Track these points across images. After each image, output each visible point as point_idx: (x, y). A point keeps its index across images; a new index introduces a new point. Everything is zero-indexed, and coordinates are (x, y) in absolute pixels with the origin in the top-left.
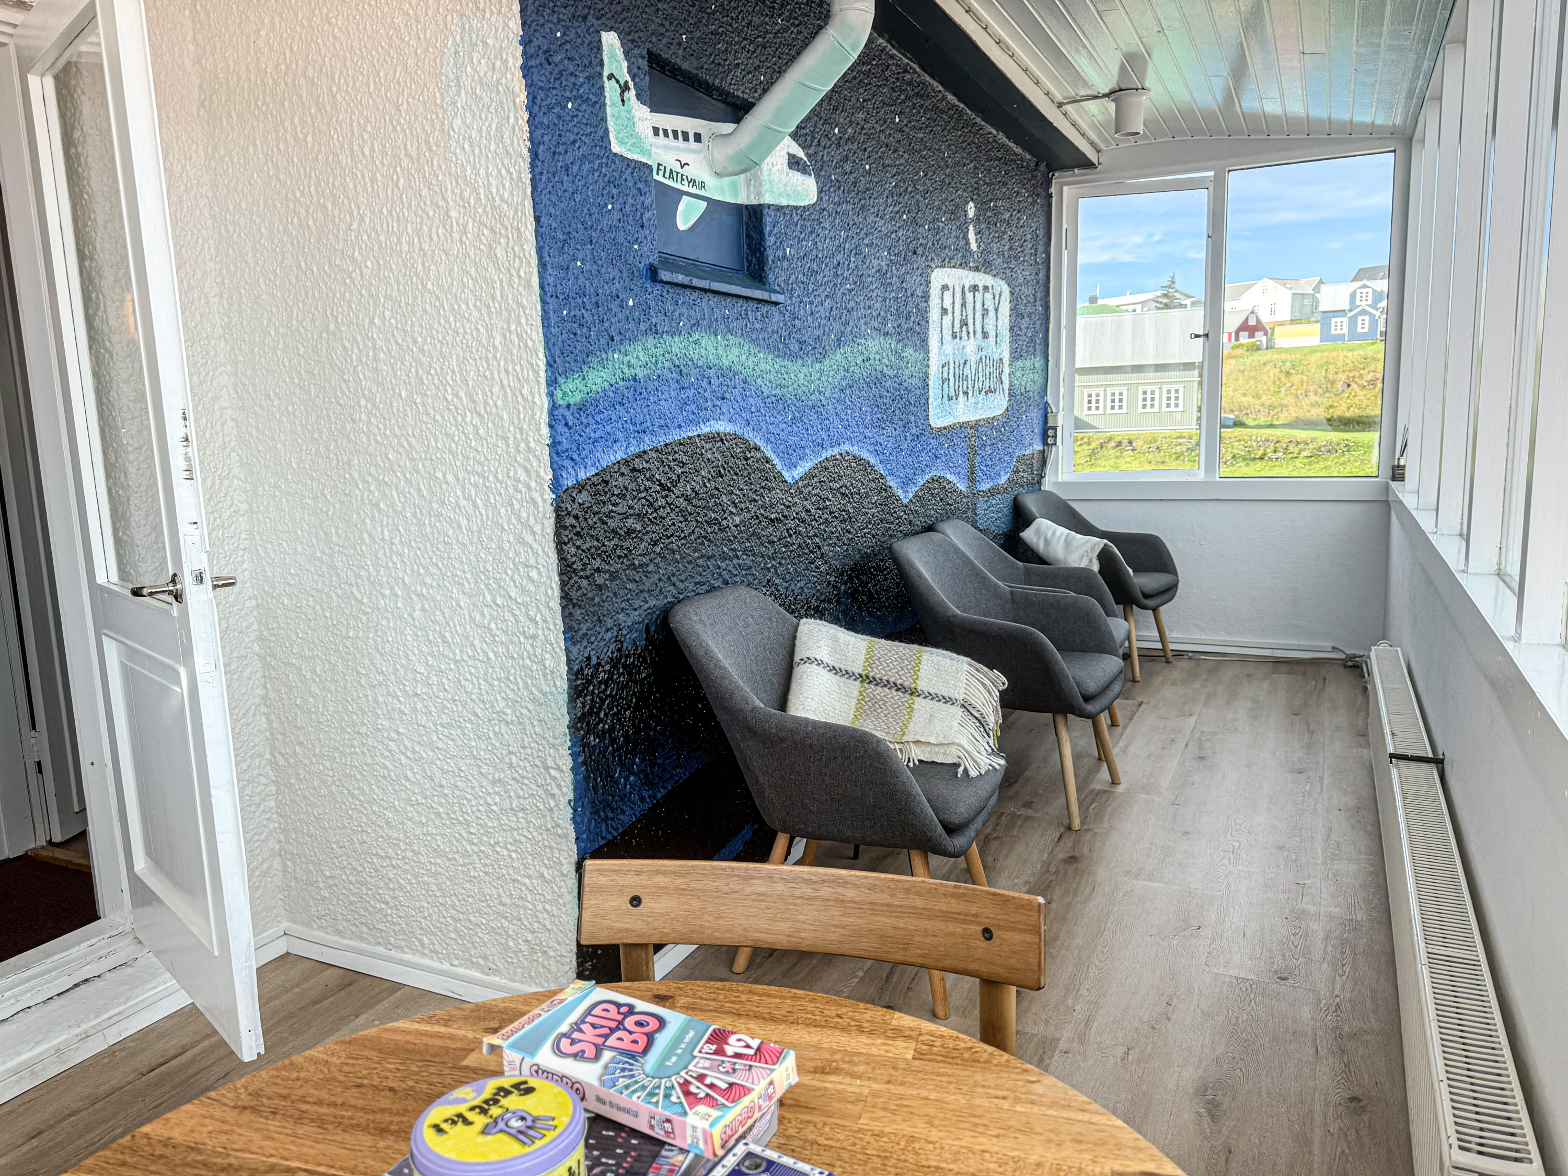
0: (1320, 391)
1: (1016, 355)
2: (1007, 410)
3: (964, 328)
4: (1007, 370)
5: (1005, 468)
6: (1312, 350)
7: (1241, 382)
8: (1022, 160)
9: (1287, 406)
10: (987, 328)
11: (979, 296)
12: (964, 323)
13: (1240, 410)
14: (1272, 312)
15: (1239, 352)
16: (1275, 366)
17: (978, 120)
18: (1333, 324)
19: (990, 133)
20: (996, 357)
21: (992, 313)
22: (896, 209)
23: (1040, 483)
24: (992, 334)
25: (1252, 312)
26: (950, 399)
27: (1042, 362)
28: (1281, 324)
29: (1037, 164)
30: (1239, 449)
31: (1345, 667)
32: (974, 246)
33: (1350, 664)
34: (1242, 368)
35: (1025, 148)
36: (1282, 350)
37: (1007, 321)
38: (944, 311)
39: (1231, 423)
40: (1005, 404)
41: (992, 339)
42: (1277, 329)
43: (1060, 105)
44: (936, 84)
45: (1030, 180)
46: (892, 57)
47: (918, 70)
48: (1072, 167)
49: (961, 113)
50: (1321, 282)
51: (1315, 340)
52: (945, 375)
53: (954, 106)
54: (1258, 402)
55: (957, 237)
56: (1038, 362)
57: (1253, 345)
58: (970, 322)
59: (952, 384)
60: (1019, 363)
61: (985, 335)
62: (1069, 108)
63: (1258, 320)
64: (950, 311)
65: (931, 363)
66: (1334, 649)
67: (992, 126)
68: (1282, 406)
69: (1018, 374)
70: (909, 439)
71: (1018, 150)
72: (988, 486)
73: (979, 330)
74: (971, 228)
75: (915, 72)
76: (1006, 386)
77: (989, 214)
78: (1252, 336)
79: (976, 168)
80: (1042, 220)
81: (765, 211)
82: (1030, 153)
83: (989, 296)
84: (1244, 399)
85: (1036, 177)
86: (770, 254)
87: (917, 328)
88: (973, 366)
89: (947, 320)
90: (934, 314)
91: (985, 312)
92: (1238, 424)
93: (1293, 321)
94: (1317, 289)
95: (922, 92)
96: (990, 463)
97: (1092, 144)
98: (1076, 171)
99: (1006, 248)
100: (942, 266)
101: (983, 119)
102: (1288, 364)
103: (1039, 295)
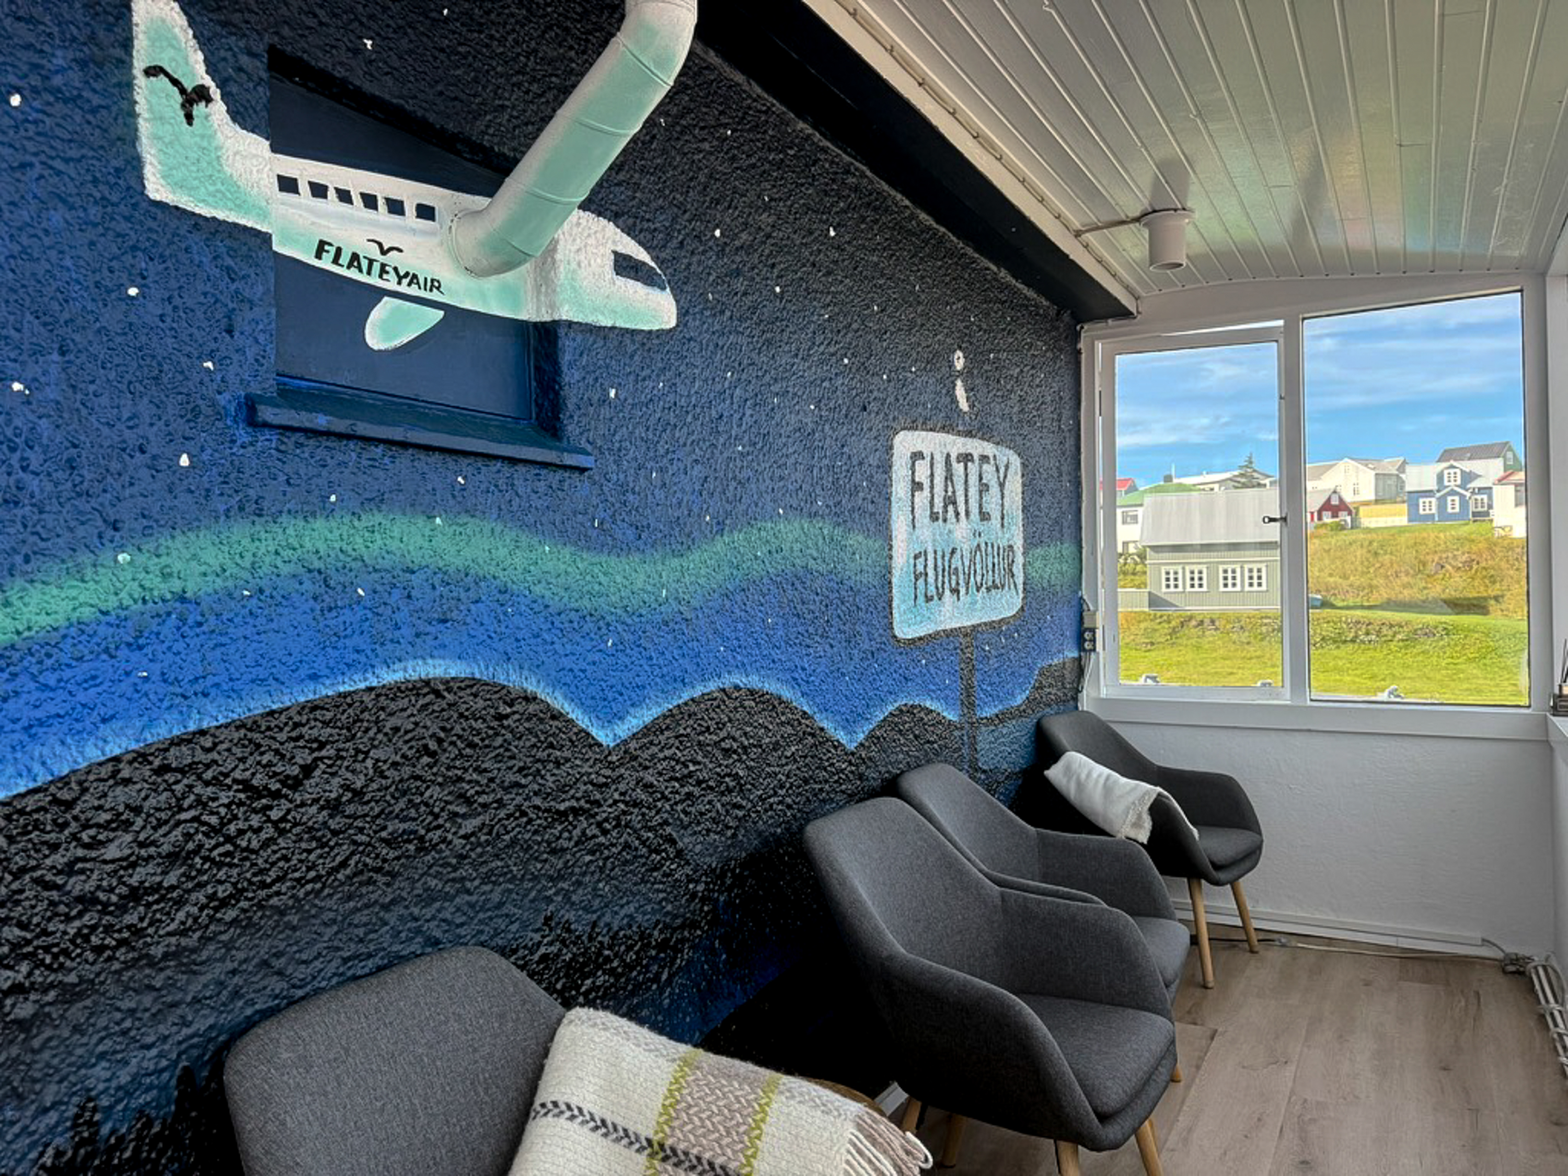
0: (1412, 572)
1: (1031, 542)
2: (1022, 609)
3: (951, 508)
4: (1020, 559)
5: (1020, 685)
6: (1401, 530)
7: (1327, 562)
8: (1036, 306)
9: (1377, 587)
10: (987, 508)
11: (973, 468)
12: (950, 501)
13: (1327, 591)
14: (1355, 492)
15: (1323, 531)
16: (1362, 546)
17: (970, 251)
18: (1421, 505)
19: (988, 269)
20: (1003, 543)
21: (995, 489)
22: (832, 349)
23: (1075, 699)
24: (996, 515)
25: (1335, 492)
26: (928, 599)
27: (1073, 549)
28: (1366, 504)
29: (1058, 314)
30: (1327, 630)
31: (1505, 972)
32: (964, 405)
33: (1511, 968)
34: (1327, 547)
35: (1039, 292)
36: (1369, 530)
37: (1018, 499)
38: (917, 486)
39: (1318, 604)
40: (1018, 602)
41: (995, 521)
42: (1362, 509)
43: (1078, 234)
44: (899, 196)
45: (1048, 331)
46: (824, 150)
47: (868, 173)
48: (1104, 317)
49: (941, 240)
50: (1405, 463)
51: (1403, 521)
52: (920, 568)
53: (930, 228)
54: (1345, 583)
55: (938, 393)
56: (1068, 549)
57: (1338, 524)
58: (961, 500)
59: (931, 579)
60: (1039, 551)
61: (985, 516)
62: (1089, 237)
63: (1341, 500)
64: (926, 485)
65: (894, 553)
66: (1485, 942)
67: (991, 259)
68: (1371, 586)
69: (1038, 564)
70: (856, 659)
71: (1030, 293)
72: (996, 711)
73: (974, 510)
74: (959, 383)
75: (863, 176)
76: (1020, 580)
77: (986, 367)
78: (1335, 515)
79: (965, 309)
80: (1068, 379)
81: (562, 332)
82: (1047, 299)
83: (988, 468)
84: (1332, 580)
85: (1057, 328)
86: (571, 396)
87: (871, 508)
88: (967, 555)
89: (922, 498)
90: (900, 489)
91: (984, 488)
92: (1325, 604)
93: (1377, 502)
94: (1402, 469)
95: (879, 205)
96: (997, 680)
97: (1127, 288)
98: (1110, 321)
99: (1016, 409)
100: (911, 429)
101: (976, 250)
102: (1375, 544)
103: (1065, 469)
